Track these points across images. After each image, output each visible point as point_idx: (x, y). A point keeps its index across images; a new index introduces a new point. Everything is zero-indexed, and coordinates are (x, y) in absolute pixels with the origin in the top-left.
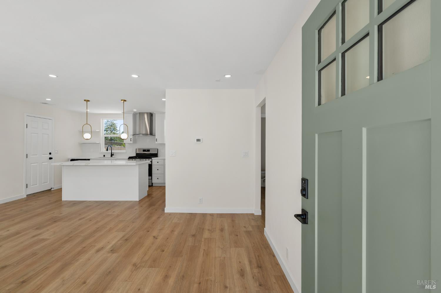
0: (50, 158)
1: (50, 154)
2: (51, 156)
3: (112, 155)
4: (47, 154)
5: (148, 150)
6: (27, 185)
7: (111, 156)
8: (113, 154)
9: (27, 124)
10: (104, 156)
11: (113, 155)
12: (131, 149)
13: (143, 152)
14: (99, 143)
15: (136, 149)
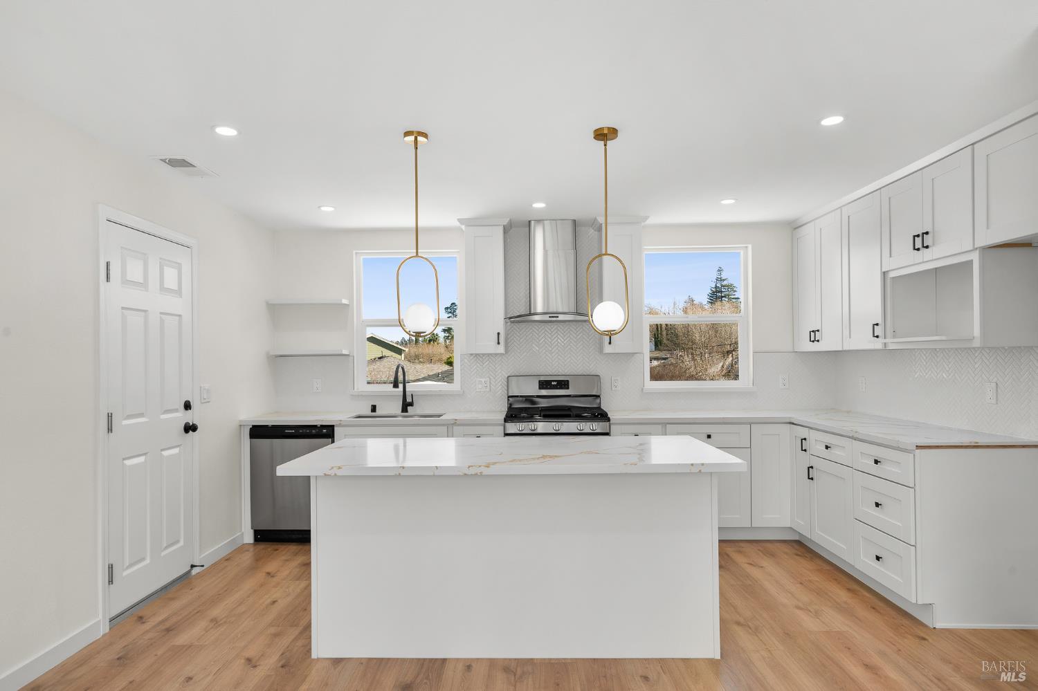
0: (190, 428)
1: (187, 406)
2: (189, 417)
3: (406, 406)
4: (176, 410)
5: (563, 384)
6: (111, 567)
7: (404, 410)
8: (409, 400)
9: (108, 264)
10: (374, 409)
11: (411, 404)
12: (483, 380)
13: (540, 388)
14: (348, 355)
15: (509, 377)
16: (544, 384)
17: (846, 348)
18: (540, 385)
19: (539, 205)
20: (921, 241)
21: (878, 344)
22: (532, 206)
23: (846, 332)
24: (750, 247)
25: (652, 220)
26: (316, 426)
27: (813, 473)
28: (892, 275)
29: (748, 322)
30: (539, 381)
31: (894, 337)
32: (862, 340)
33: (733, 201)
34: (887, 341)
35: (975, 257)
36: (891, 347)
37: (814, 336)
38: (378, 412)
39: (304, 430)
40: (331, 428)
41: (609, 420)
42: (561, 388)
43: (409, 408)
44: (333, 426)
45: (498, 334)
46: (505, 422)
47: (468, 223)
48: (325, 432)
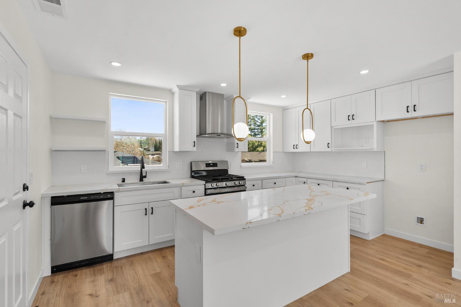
0: (28, 205)
1: (25, 188)
2: (27, 196)
3: (142, 178)
7: (141, 180)
10: (124, 180)
11: (145, 177)
12: (179, 163)
13: (206, 167)
14: (105, 151)
15: (191, 162)
16: (208, 165)
17: (312, 151)
18: (206, 165)
19: (223, 85)
20: (351, 117)
21: (329, 150)
22: (220, 85)
23: (312, 146)
24: (272, 115)
26: (100, 193)
28: (336, 127)
30: (206, 164)
31: (334, 148)
32: (323, 148)
33: (285, 96)
34: (332, 149)
35: (375, 124)
36: (334, 151)
38: (126, 182)
39: (95, 197)
41: (245, 179)
42: (214, 166)
43: (144, 179)
44: (113, 192)
45: (194, 142)
46: (206, 183)
47: (181, 88)
48: (109, 196)
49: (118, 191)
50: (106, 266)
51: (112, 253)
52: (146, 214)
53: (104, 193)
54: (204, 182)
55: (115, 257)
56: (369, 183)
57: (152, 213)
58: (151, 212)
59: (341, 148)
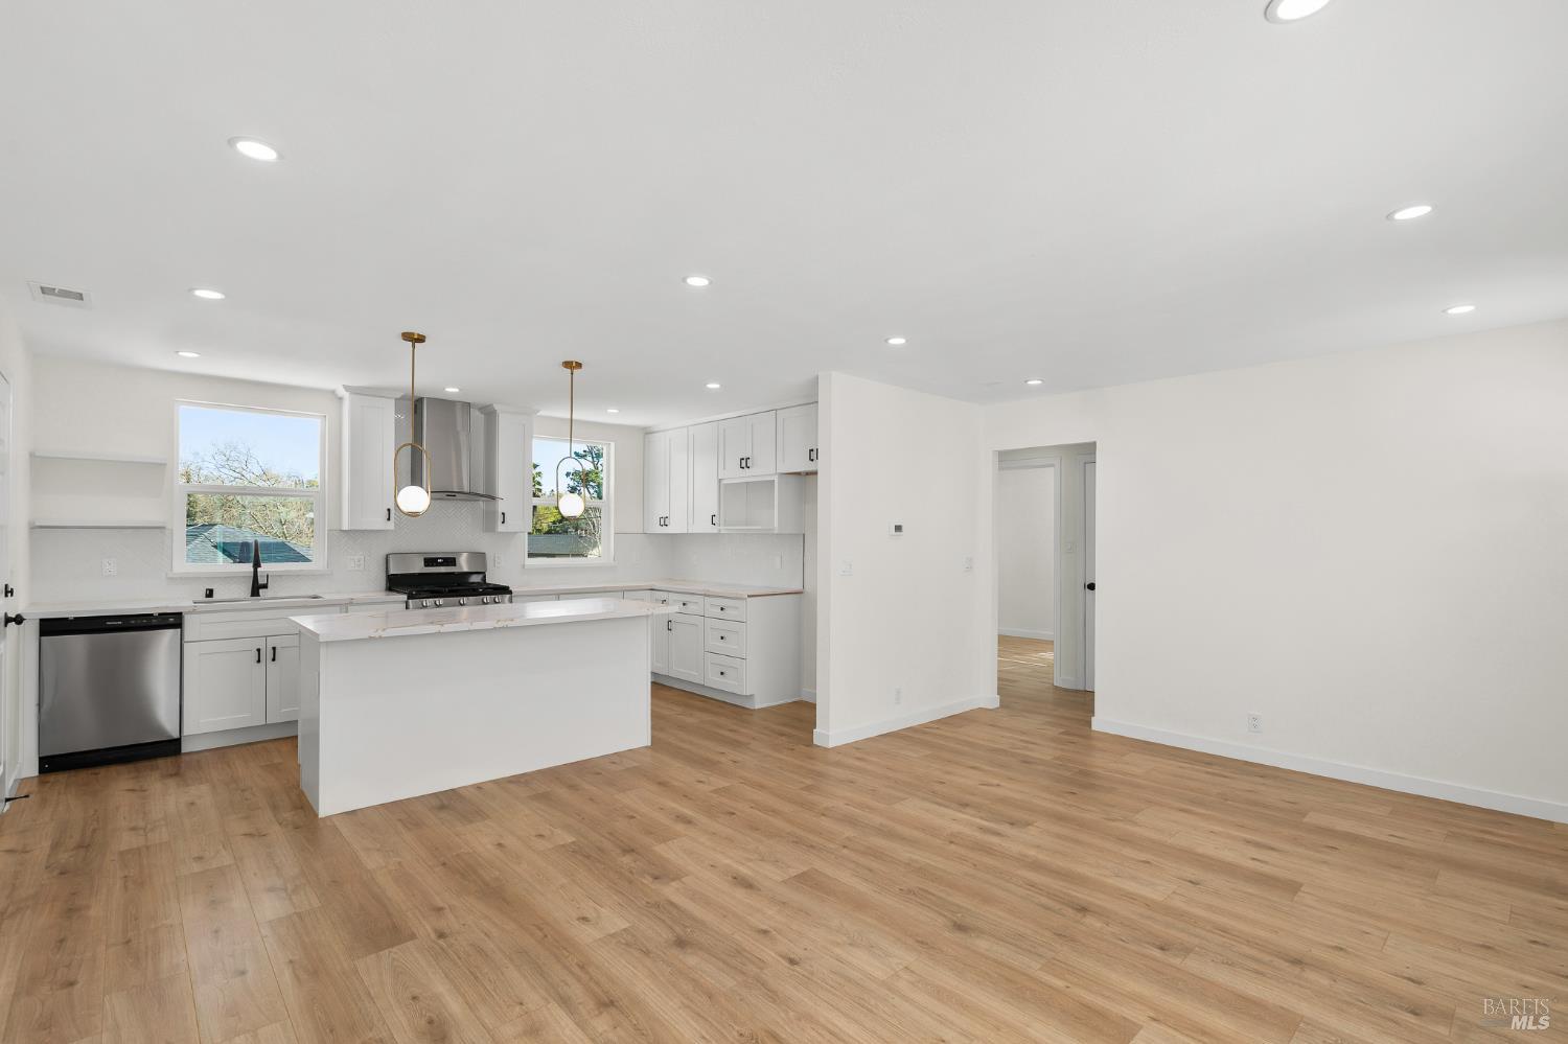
1: (8, 591)
3: (256, 589)
5: (450, 562)
7: (254, 593)
8: (261, 581)
10: (210, 593)
11: (265, 586)
12: (356, 558)
13: (425, 566)
14: (164, 528)
15: (387, 556)
16: (430, 562)
17: (690, 531)
18: (425, 562)
20: (745, 463)
21: (714, 530)
23: (691, 521)
24: (613, 444)
25: (542, 413)
27: (672, 625)
28: (725, 482)
29: (609, 508)
30: (426, 559)
31: (727, 525)
32: (703, 526)
34: (722, 527)
35: (776, 478)
36: (725, 532)
37: (664, 522)
38: (216, 596)
39: (139, 621)
40: (179, 616)
41: (511, 592)
42: (447, 566)
43: (261, 590)
44: (181, 613)
45: (389, 510)
46: (408, 598)
47: (355, 391)
48: (172, 621)
49: (194, 612)
50: (163, 763)
51: (176, 735)
52: (259, 661)
53: (160, 614)
54: (405, 597)
55: (186, 748)
56: (753, 596)
57: (274, 660)
58: (270, 656)
59: (747, 525)
